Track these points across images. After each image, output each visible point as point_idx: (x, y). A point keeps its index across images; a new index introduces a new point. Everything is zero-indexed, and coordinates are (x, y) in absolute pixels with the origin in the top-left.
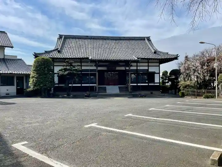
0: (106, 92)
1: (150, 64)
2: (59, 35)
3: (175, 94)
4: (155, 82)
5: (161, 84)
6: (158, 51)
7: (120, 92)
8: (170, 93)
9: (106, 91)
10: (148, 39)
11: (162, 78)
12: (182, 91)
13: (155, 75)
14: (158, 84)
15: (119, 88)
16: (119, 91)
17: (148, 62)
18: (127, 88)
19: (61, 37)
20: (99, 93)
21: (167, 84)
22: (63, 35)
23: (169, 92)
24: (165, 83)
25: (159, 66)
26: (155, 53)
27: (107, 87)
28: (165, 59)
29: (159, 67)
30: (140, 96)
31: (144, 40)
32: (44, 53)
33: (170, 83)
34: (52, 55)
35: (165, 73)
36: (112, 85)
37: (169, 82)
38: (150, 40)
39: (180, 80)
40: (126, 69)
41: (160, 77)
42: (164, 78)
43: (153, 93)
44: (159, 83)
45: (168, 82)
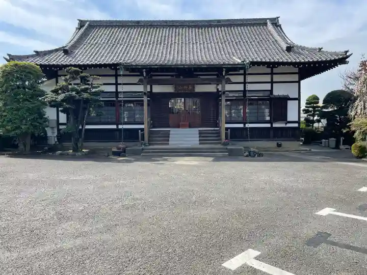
0: (168, 144)
1: (276, 78)
2: (79, 20)
3: (337, 147)
4: (288, 120)
5: (303, 126)
6: (297, 46)
7: (200, 144)
8: (323, 145)
9: (168, 141)
10: (275, 22)
11: (306, 111)
12: (359, 143)
13: (289, 102)
14: (296, 125)
15: (200, 133)
16: (200, 140)
17: (272, 74)
18: (218, 134)
19: (82, 24)
20: (150, 144)
21: (316, 125)
22: (87, 21)
23: (321, 143)
24: (313, 122)
25: (299, 82)
26: (289, 49)
27: (173, 131)
28: (314, 63)
29: (297, 84)
30: (247, 153)
31: (266, 24)
32: (32, 56)
33: (324, 122)
34: (47, 60)
35: (313, 100)
36: (184, 126)
37: (322, 120)
38: (280, 26)
39: (353, 114)
40: (218, 89)
41: (302, 109)
42: (311, 111)
43: (283, 145)
44: (299, 122)
45: (319, 121)
